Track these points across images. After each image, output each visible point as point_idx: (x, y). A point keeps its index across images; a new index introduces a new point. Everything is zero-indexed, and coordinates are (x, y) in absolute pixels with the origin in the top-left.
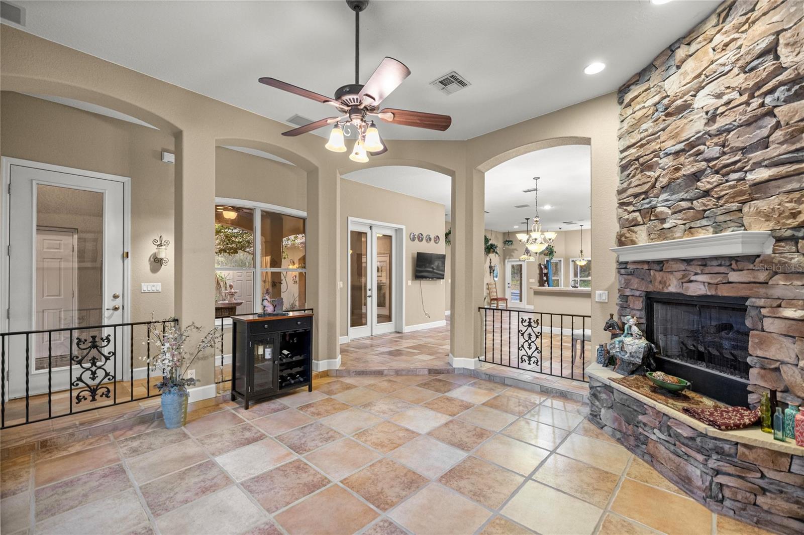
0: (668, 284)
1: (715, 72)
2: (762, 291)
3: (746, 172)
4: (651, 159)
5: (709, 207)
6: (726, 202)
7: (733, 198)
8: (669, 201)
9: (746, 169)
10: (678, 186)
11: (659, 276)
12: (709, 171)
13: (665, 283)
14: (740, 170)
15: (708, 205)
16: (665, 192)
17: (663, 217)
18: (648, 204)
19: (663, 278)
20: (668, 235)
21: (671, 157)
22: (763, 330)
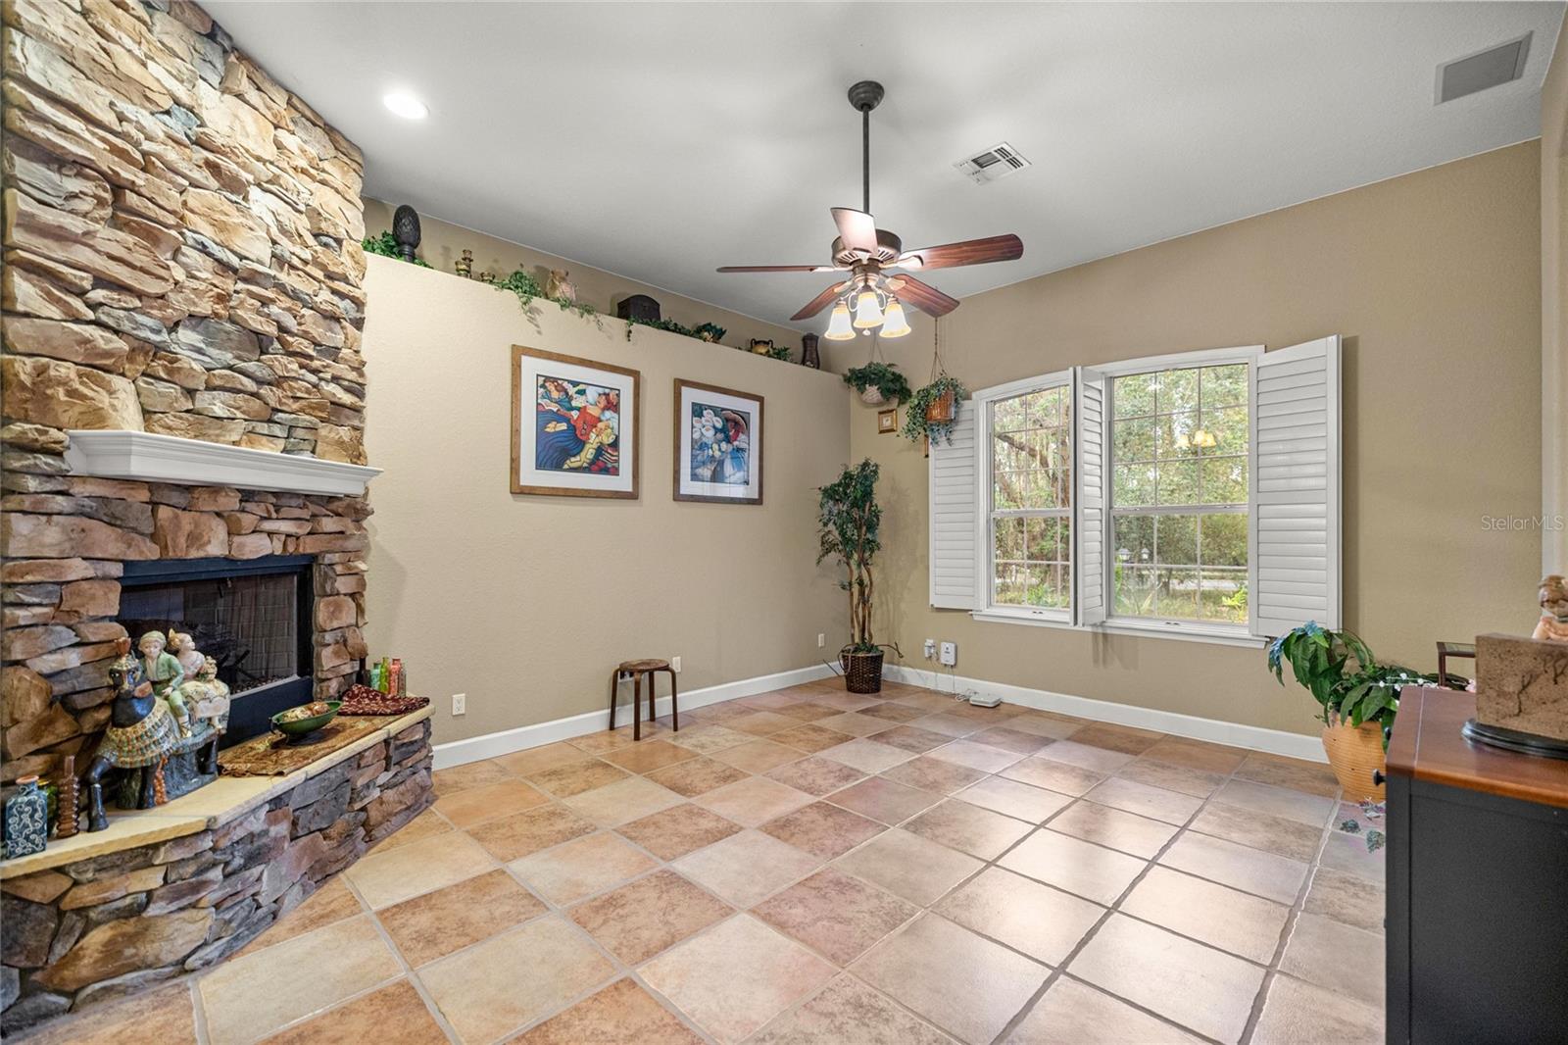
0: (206, 538)
1: (287, 190)
2: (339, 543)
3: (321, 379)
4: (167, 227)
5: (284, 408)
6: (302, 410)
7: (313, 409)
8: (204, 354)
9: (321, 375)
10: (224, 336)
11: (187, 520)
12: (277, 345)
13: (198, 537)
14: (315, 372)
15: (285, 404)
16: (194, 329)
17: (191, 385)
18: (153, 331)
19: (197, 526)
20: (211, 432)
21: (209, 262)
22: (338, 594)
